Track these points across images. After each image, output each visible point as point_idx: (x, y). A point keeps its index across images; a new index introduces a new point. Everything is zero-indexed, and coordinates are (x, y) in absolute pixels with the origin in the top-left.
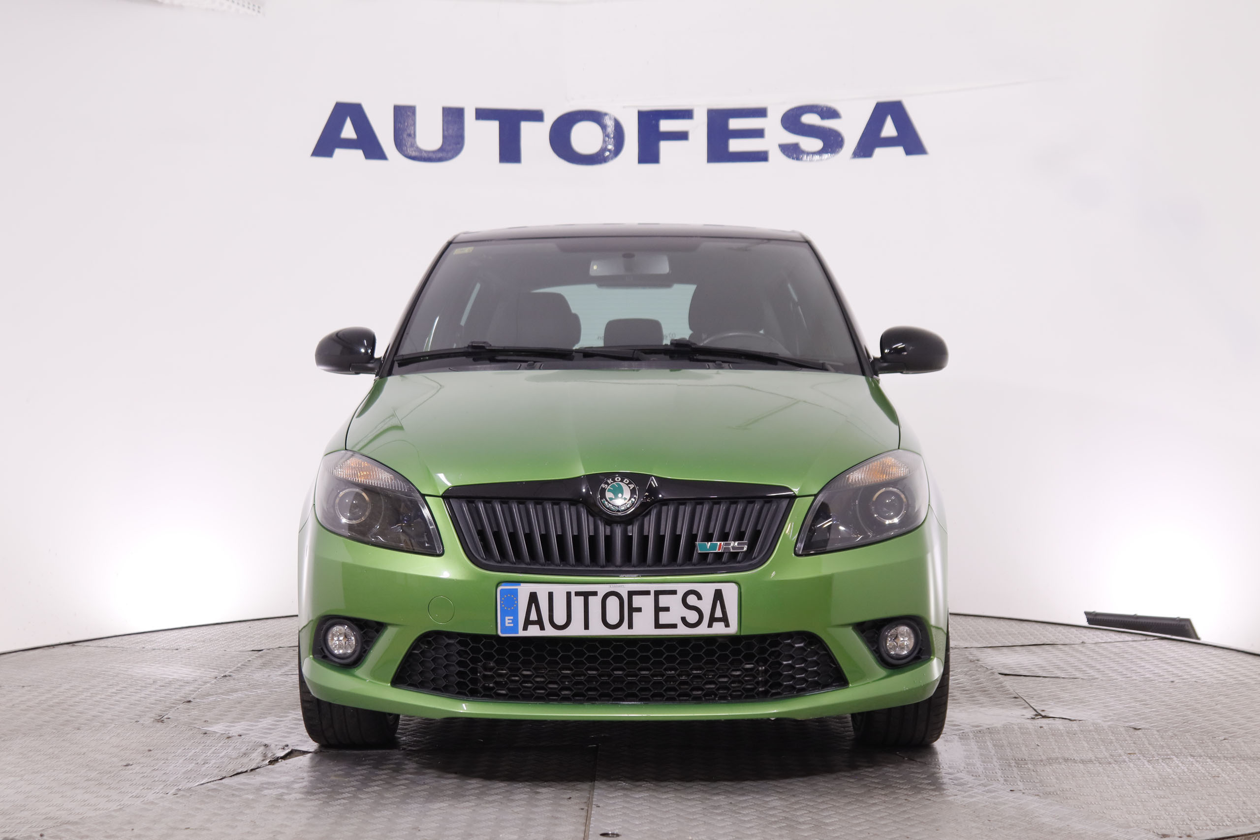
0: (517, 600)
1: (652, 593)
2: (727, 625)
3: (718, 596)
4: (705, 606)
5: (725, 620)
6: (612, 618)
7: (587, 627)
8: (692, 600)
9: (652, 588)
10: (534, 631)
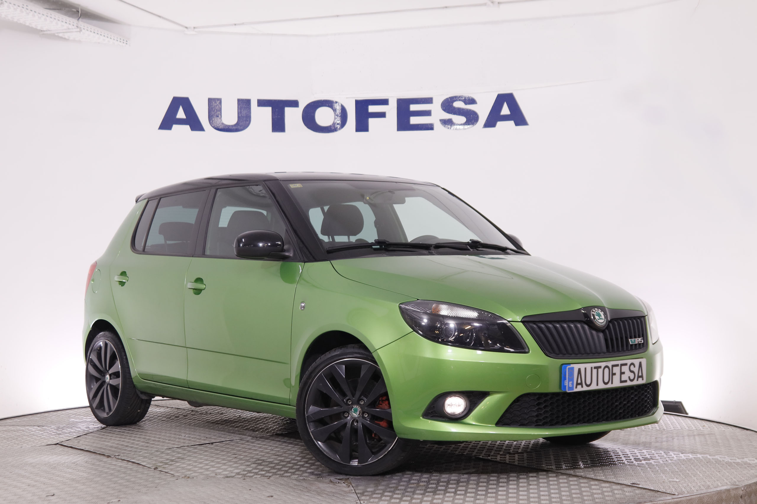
0: (574, 373)
1: (620, 365)
2: (643, 379)
3: (640, 364)
4: (636, 370)
5: (642, 377)
6: (606, 380)
7: (597, 385)
8: (632, 368)
9: (619, 362)
10: (579, 389)
